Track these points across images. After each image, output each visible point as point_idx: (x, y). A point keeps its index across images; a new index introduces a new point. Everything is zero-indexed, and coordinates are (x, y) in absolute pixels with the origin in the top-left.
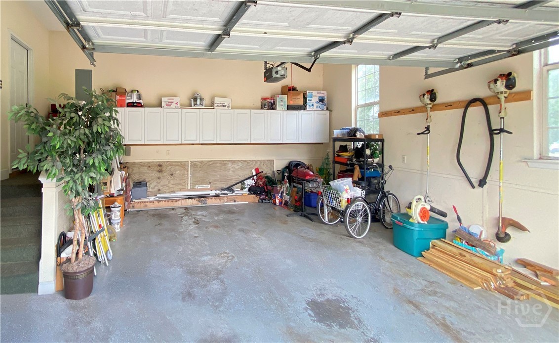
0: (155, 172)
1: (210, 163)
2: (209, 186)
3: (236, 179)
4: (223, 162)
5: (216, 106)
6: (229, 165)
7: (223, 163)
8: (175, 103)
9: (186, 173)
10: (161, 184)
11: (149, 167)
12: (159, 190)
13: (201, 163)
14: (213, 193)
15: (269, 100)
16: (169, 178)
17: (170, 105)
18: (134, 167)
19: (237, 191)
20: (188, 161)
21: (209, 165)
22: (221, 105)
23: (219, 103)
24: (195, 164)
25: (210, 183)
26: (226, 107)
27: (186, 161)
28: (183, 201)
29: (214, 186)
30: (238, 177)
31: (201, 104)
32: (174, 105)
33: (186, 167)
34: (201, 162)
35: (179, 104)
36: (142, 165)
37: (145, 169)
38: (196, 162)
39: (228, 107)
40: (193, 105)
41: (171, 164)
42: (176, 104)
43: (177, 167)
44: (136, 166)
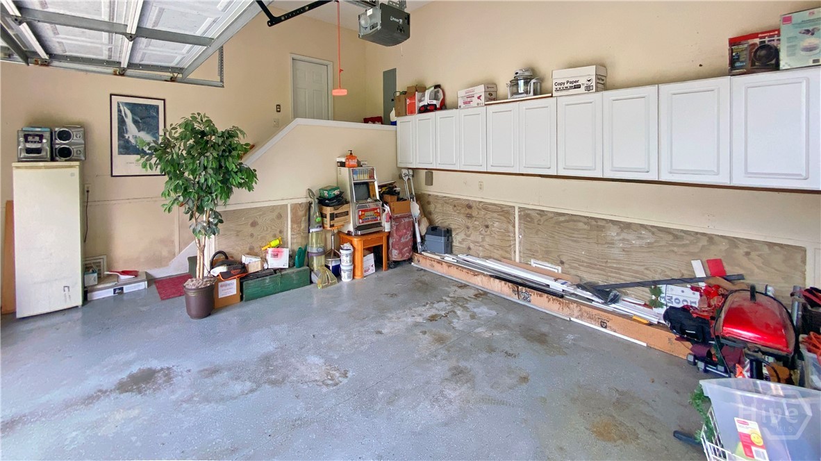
0: (462, 216)
1: (562, 219)
2: (560, 268)
3: (637, 272)
4: (594, 223)
5: (557, 90)
6: (613, 233)
7: (596, 225)
8: (476, 96)
9: (511, 228)
10: (472, 238)
11: (455, 206)
12: (469, 248)
13: (541, 216)
14: (557, 286)
15: (757, 41)
16: (483, 232)
17: (469, 102)
18: (437, 202)
19: (629, 305)
20: (514, 207)
21: (559, 223)
22: (569, 85)
23: (565, 81)
24: (528, 216)
25: (562, 263)
26: (582, 89)
27: (511, 207)
28: (485, 279)
29: (573, 272)
30: (642, 269)
31: (527, 92)
32: (475, 100)
33: (511, 218)
34: (542, 213)
35: (483, 98)
36: (446, 201)
37: (450, 209)
38: (529, 212)
39: (588, 88)
40: (509, 96)
41: (486, 207)
42: (479, 98)
43: (495, 215)
44: (439, 201)
